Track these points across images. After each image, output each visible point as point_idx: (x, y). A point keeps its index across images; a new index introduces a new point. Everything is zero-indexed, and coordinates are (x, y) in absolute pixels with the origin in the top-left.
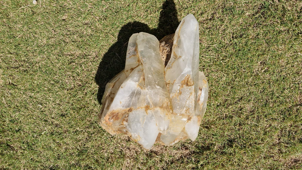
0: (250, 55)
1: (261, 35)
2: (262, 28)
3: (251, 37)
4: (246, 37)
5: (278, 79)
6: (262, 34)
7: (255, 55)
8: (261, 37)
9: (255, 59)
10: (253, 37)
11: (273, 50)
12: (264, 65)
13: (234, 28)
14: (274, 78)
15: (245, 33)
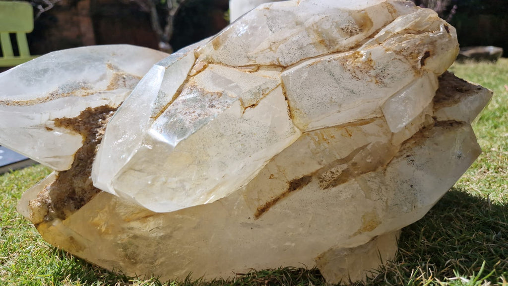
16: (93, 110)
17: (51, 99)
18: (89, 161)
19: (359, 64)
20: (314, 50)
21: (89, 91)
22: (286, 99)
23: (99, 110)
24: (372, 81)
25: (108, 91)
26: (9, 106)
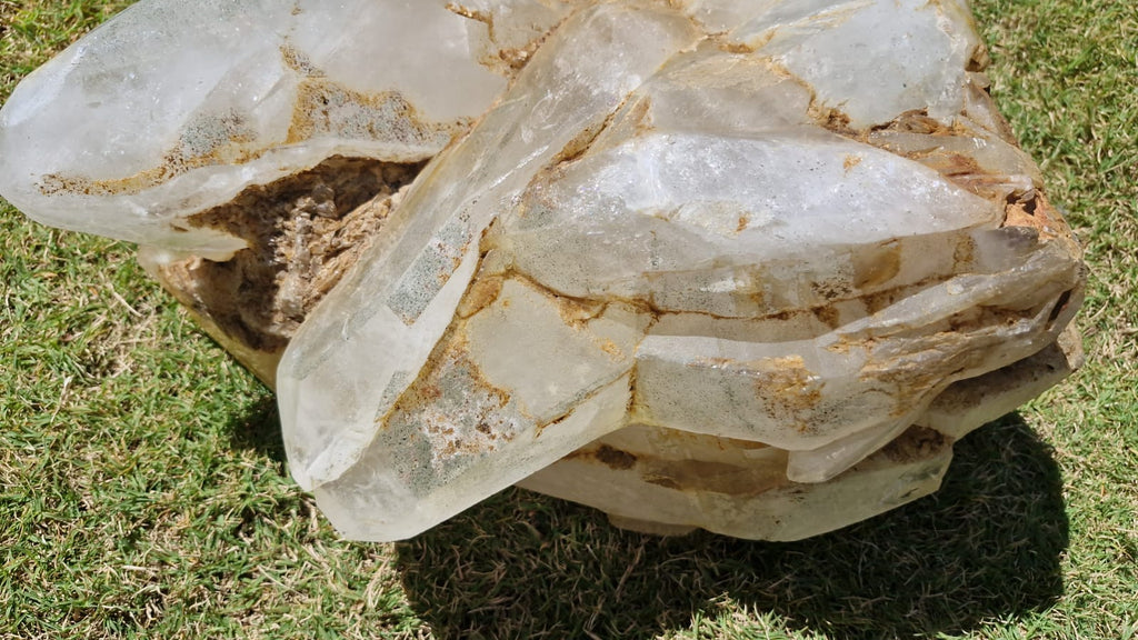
0: (186, 402)
1: (110, 543)
2: (100, 590)
3: (183, 521)
4: (215, 514)
5: (8, 283)
6: (100, 553)
7: (147, 410)
8: (113, 529)
9: (151, 384)
10: (165, 527)
11: (31, 448)
12: (94, 354)
13: (298, 573)
14: (32, 286)
15: (219, 543)
16: (263, 189)
17: (172, 175)
18: (266, 297)
19: (789, 397)
20: (732, 307)
21: (247, 146)
22: (632, 389)
23: (275, 191)
24: (793, 427)
25: (289, 146)
26: (89, 196)
